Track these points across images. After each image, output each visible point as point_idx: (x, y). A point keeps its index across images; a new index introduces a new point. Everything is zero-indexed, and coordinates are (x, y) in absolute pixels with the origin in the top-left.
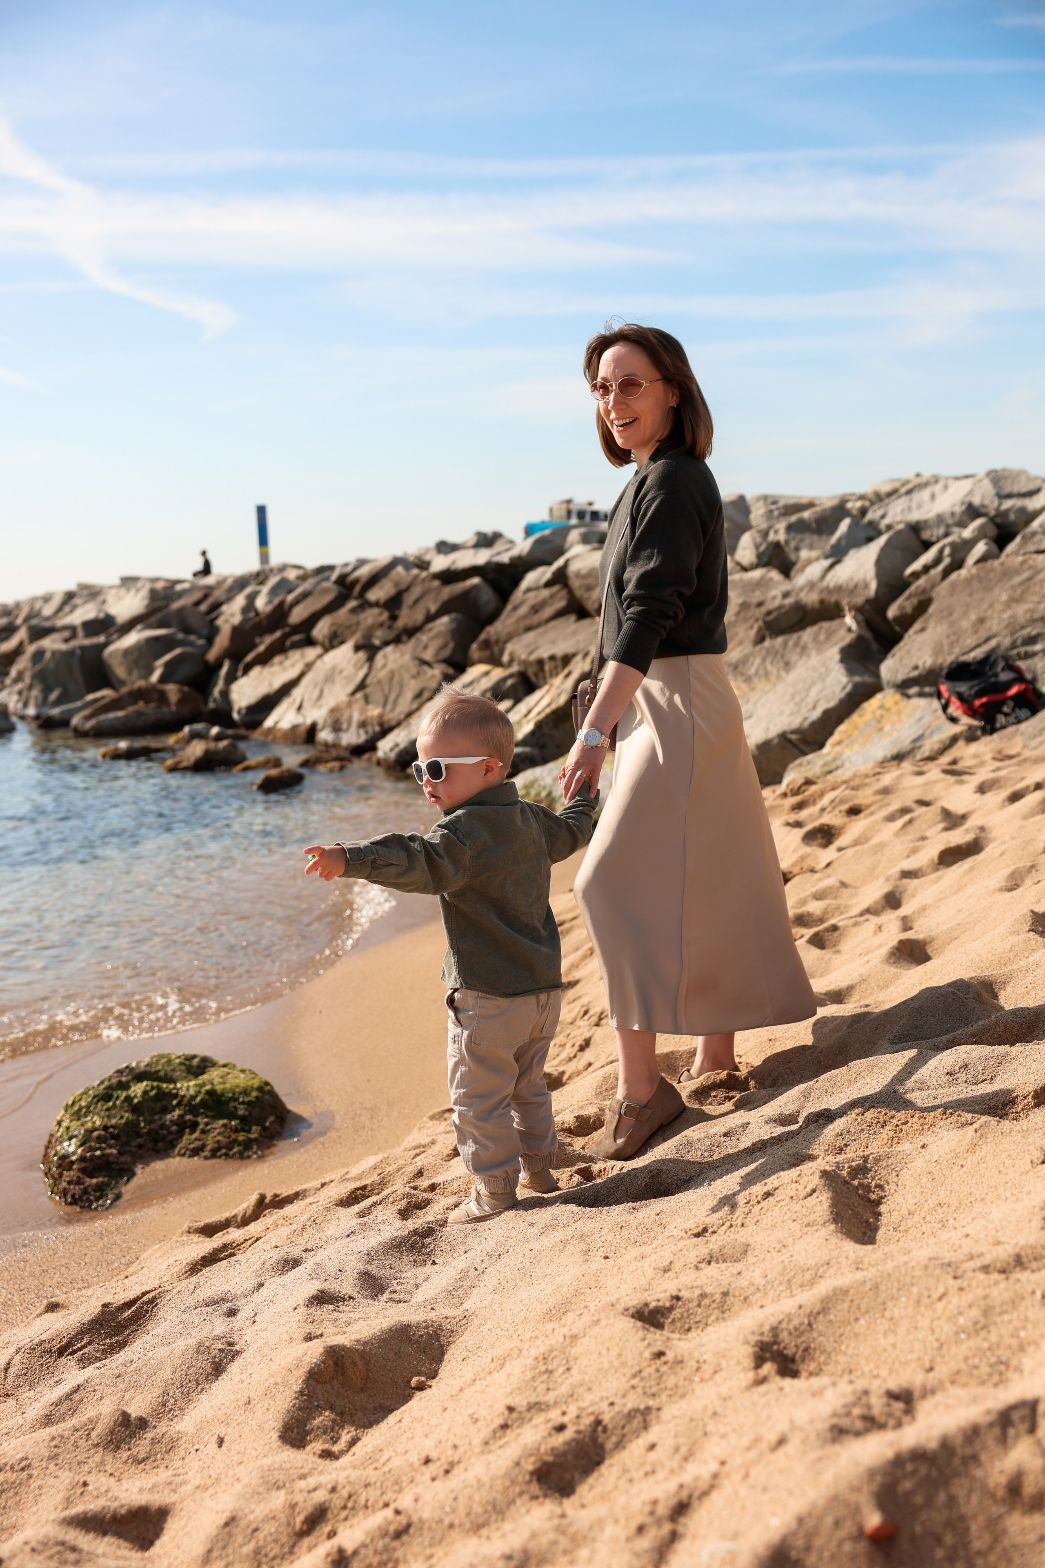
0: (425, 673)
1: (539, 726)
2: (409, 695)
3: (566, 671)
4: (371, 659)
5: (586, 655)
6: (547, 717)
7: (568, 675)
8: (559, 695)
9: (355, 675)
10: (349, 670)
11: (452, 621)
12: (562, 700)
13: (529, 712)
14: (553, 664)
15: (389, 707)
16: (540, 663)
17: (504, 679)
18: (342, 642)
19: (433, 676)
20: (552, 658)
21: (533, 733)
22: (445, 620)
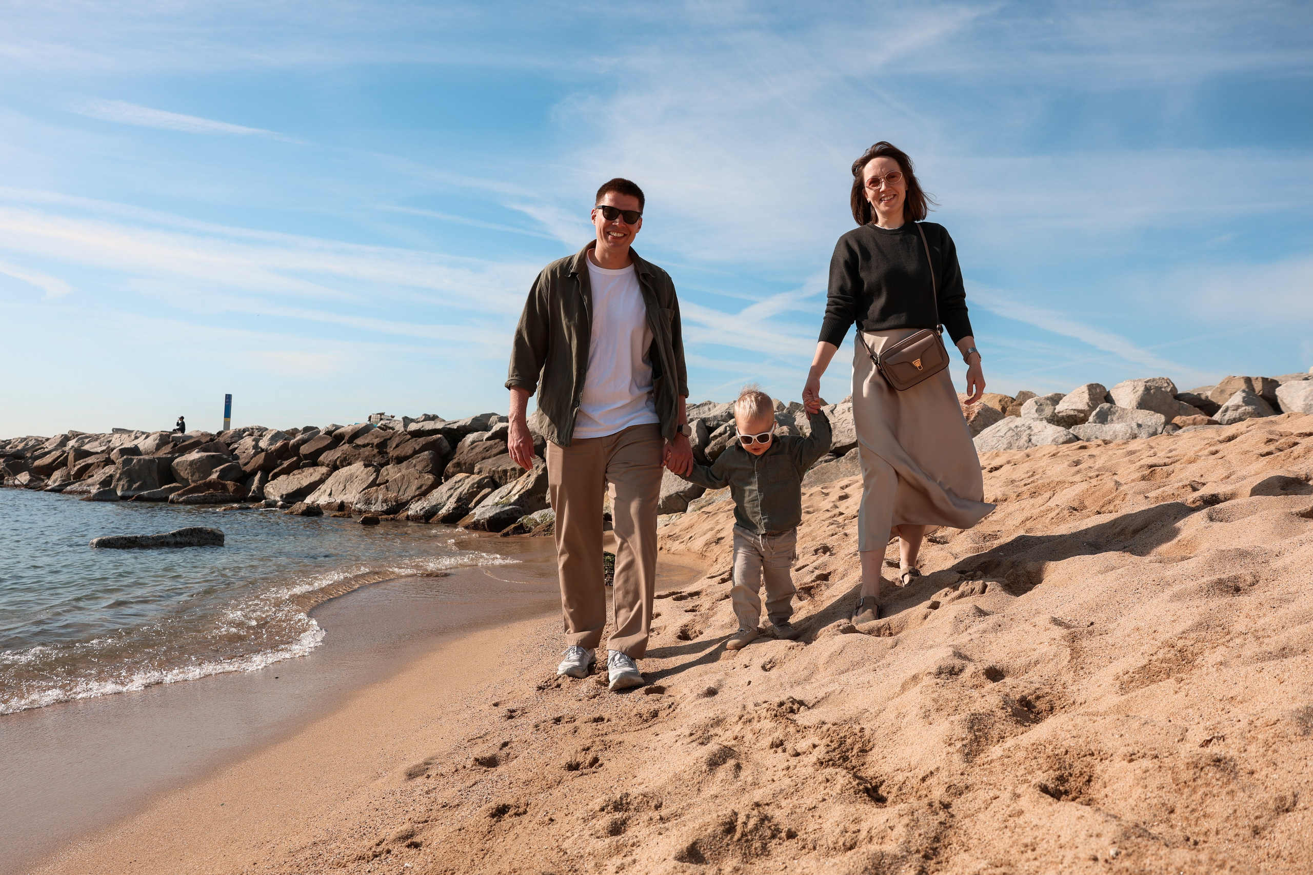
0: (423, 477)
1: (521, 496)
2: (414, 488)
3: (526, 474)
4: (378, 471)
5: (538, 467)
6: (524, 493)
7: (529, 476)
8: (527, 484)
9: (368, 478)
10: (364, 475)
11: (430, 454)
12: (530, 486)
13: (510, 492)
14: (514, 472)
15: (401, 493)
16: (505, 472)
17: (483, 479)
18: (350, 464)
19: (428, 478)
20: (513, 469)
21: (518, 500)
22: (426, 453)
